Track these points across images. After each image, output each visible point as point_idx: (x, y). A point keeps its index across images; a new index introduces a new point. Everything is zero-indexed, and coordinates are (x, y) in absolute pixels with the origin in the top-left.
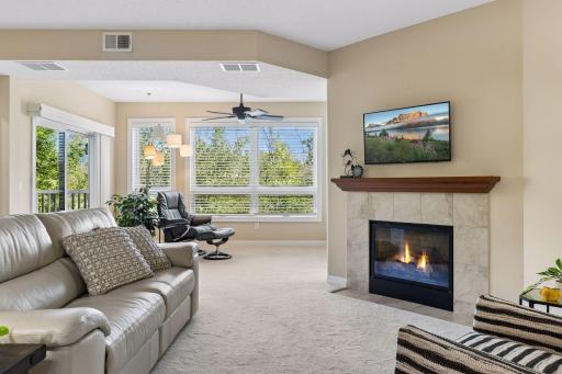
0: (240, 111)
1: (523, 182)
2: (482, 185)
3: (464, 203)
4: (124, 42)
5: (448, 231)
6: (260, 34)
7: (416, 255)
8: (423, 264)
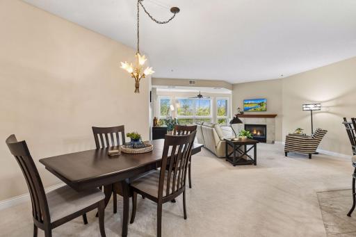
0: (200, 96)
1: (282, 116)
2: (273, 116)
3: (269, 120)
4: (191, 82)
5: (265, 126)
6: (225, 82)
7: (257, 132)
8: (259, 134)
